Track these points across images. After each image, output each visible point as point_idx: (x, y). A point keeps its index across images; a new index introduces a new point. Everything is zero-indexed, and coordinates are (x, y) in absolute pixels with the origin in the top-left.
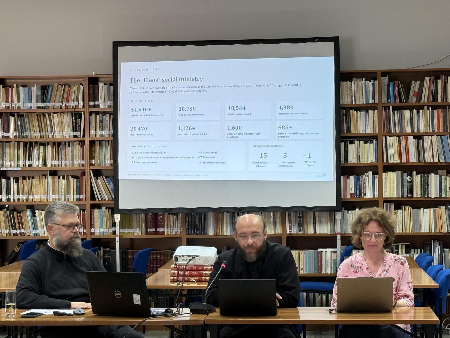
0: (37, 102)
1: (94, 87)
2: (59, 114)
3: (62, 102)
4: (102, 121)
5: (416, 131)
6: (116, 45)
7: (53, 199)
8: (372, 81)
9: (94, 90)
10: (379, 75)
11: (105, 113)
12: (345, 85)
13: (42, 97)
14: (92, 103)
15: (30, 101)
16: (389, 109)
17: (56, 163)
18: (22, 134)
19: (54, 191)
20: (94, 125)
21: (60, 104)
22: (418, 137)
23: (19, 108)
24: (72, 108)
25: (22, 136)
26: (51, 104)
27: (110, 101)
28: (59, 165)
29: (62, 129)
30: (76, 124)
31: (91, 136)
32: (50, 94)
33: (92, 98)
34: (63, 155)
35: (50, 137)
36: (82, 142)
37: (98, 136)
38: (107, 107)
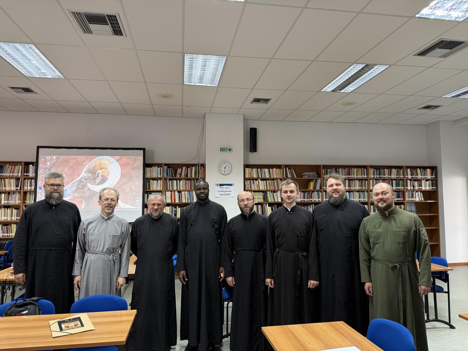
2: (9, 179)
3: (10, 173)
4: (31, 183)
5: (179, 189)
6: (38, 147)
7: (4, 219)
8: (160, 168)
9: (27, 168)
10: (163, 165)
11: (32, 178)
12: (148, 169)
14: (25, 174)
16: (167, 180)
17: (7, 202)
19: (4, 215)
20: (26, 184)
21: (9, 174)
22: (179, 192)
24: (15, 176)
26: (5, 174)
27: (34, 173)
28: (8, 203)
29: (10, 186)
30: (18, 184)
31: (24, 190)
32: (4, 169)
33: (26, 171)
34: (11, 198)
35: (4, 190)
36: (19, 192)
37: (28, 189)
38: (33, 176)
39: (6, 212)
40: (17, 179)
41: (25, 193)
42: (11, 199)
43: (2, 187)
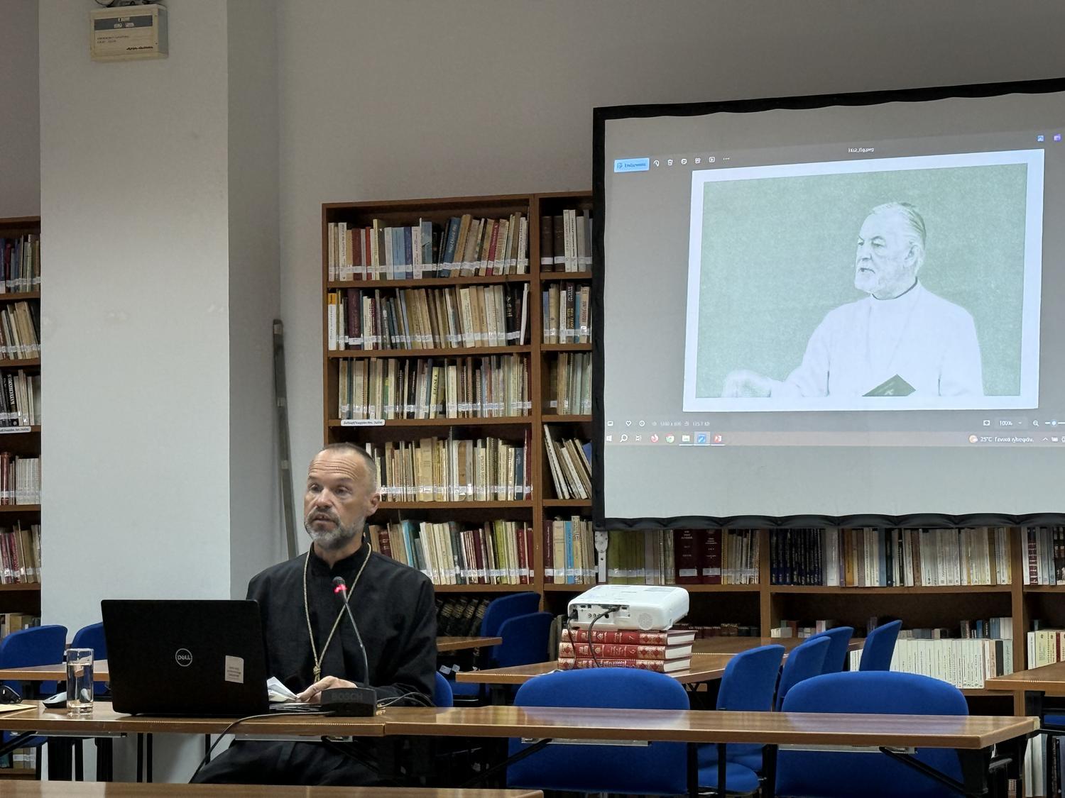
0: (424, 263)
1: (553, 220)
2: (473, 289)
3: (479, 259)
4: (572, 304)
6: (602, 115)
7: (460, 496)
9: (553, 229)
11: (576, 283)
13: (435, 249)
14: (547, 261)
15: (409, 259)
17: (467, 407)
18: (391, 340)
19: (462, 475)
20: (553, 314)
23: (383, 275)
24: (501, 273)
25: (391, 344)
26: (454, 266)
27: (586, 256)
28: (475, 413)
29: (481, 325)
30: (513, 313)
31: (546, 342)
32: (452, 240)
33: (547, 248)
34: (485, 388)
35: (454, 346)
36: (525, 357)
37: (563, 341)
38: (582, 269)
39: (469, 459)
40: (512, 288)
41: (551, 358)
42: (486, 393)
43: (445, 333)
